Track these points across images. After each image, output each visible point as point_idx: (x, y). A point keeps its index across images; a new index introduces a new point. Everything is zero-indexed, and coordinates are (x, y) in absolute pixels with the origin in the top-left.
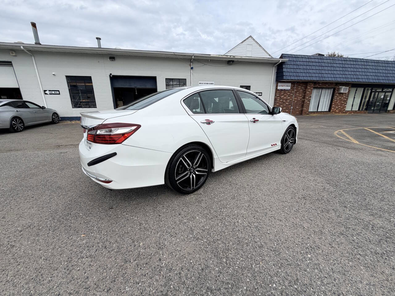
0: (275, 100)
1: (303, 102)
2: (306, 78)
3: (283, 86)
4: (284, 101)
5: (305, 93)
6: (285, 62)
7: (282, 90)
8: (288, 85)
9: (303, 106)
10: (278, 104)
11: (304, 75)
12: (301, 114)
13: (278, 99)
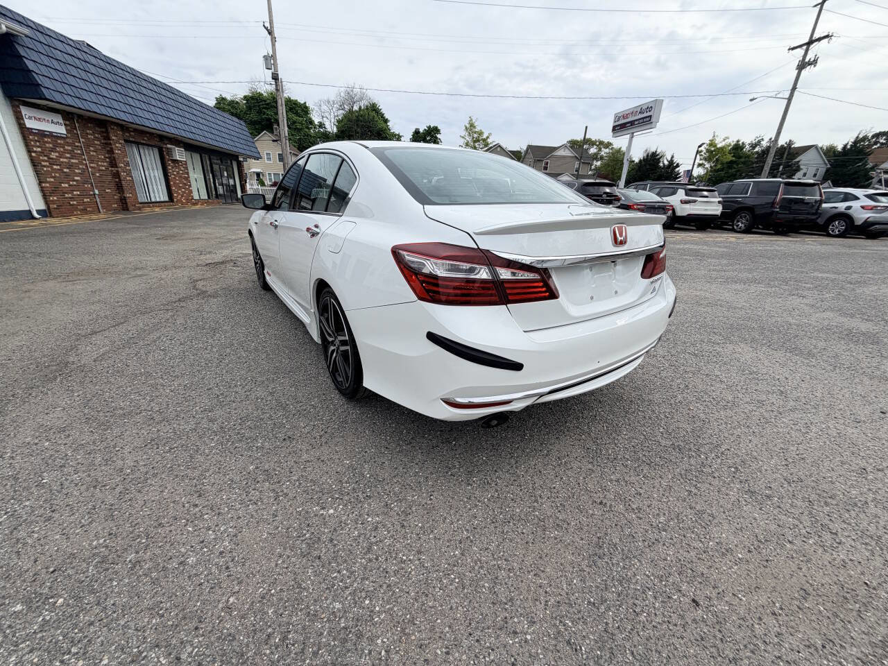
0: (35, 164)
1: (117, 175)
2: (104, 111)
3: (39, 120)
4: (65, 170)
5: (111, 152)
6: (17, 36)
7: (42, 134)
8: (55, 120)
9: (119, 188)
10: (52, 180)
11: (93, 97)
12: (124, 210)
13: (43, 163)
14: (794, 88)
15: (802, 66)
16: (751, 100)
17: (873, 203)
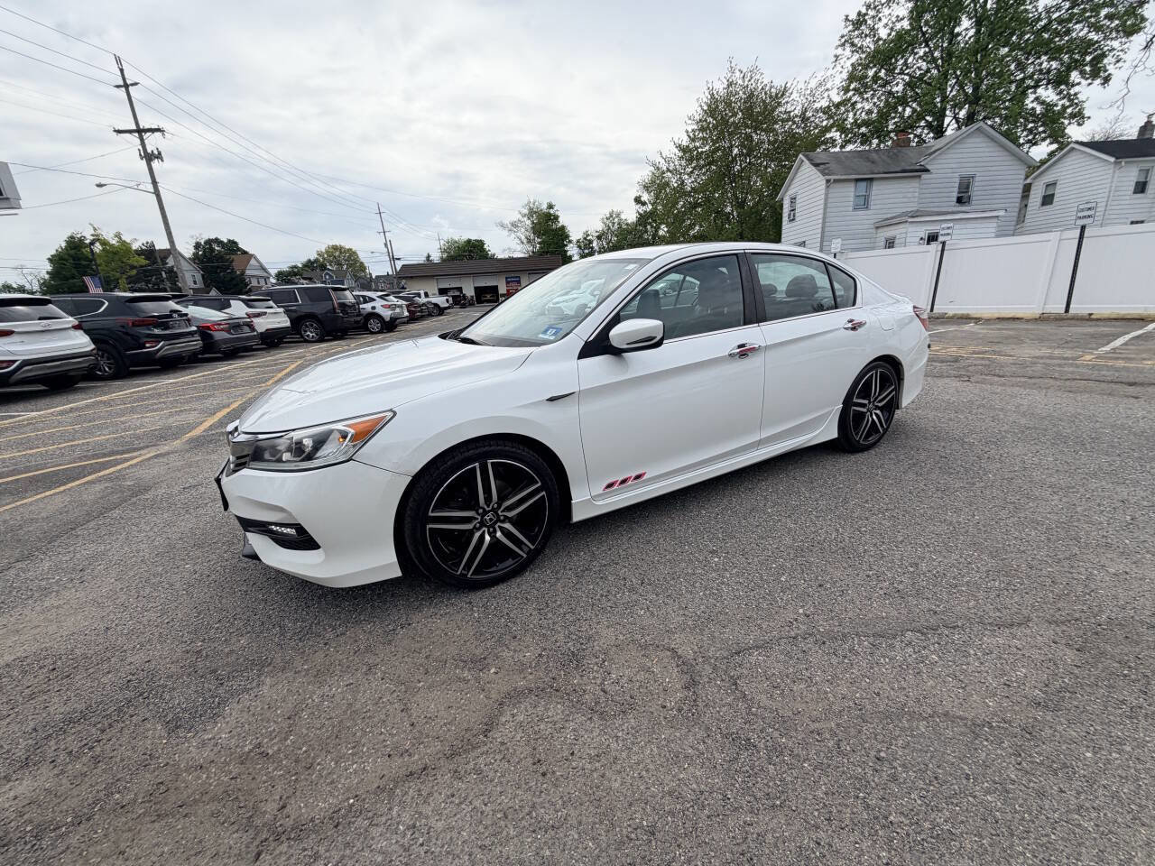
14: (154, 183)
15: (149, 157)
16: (100, 185)
17: (385, 303)
